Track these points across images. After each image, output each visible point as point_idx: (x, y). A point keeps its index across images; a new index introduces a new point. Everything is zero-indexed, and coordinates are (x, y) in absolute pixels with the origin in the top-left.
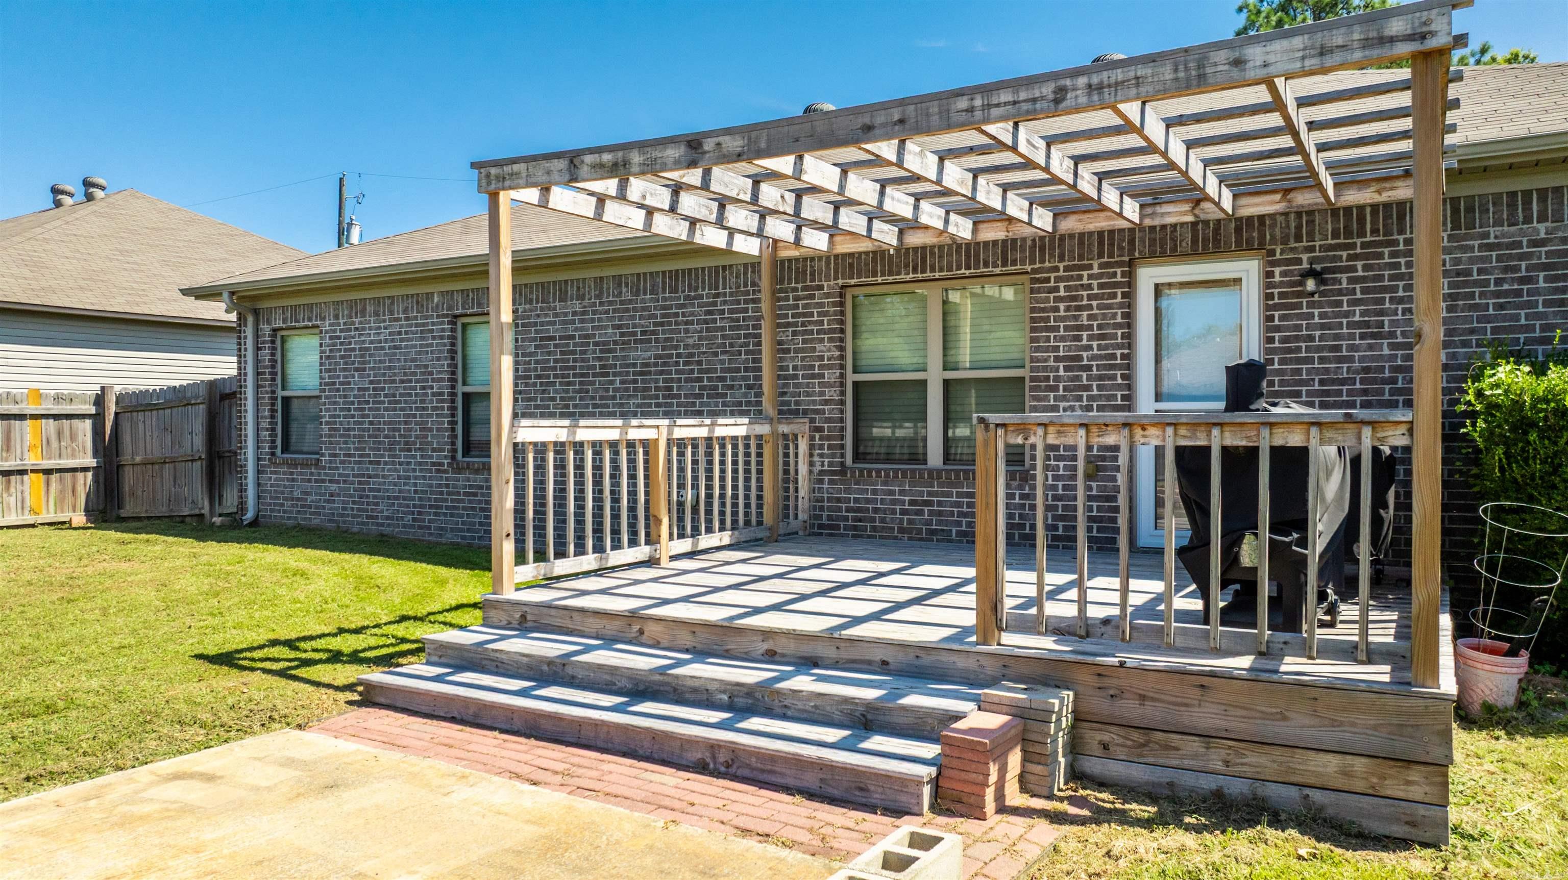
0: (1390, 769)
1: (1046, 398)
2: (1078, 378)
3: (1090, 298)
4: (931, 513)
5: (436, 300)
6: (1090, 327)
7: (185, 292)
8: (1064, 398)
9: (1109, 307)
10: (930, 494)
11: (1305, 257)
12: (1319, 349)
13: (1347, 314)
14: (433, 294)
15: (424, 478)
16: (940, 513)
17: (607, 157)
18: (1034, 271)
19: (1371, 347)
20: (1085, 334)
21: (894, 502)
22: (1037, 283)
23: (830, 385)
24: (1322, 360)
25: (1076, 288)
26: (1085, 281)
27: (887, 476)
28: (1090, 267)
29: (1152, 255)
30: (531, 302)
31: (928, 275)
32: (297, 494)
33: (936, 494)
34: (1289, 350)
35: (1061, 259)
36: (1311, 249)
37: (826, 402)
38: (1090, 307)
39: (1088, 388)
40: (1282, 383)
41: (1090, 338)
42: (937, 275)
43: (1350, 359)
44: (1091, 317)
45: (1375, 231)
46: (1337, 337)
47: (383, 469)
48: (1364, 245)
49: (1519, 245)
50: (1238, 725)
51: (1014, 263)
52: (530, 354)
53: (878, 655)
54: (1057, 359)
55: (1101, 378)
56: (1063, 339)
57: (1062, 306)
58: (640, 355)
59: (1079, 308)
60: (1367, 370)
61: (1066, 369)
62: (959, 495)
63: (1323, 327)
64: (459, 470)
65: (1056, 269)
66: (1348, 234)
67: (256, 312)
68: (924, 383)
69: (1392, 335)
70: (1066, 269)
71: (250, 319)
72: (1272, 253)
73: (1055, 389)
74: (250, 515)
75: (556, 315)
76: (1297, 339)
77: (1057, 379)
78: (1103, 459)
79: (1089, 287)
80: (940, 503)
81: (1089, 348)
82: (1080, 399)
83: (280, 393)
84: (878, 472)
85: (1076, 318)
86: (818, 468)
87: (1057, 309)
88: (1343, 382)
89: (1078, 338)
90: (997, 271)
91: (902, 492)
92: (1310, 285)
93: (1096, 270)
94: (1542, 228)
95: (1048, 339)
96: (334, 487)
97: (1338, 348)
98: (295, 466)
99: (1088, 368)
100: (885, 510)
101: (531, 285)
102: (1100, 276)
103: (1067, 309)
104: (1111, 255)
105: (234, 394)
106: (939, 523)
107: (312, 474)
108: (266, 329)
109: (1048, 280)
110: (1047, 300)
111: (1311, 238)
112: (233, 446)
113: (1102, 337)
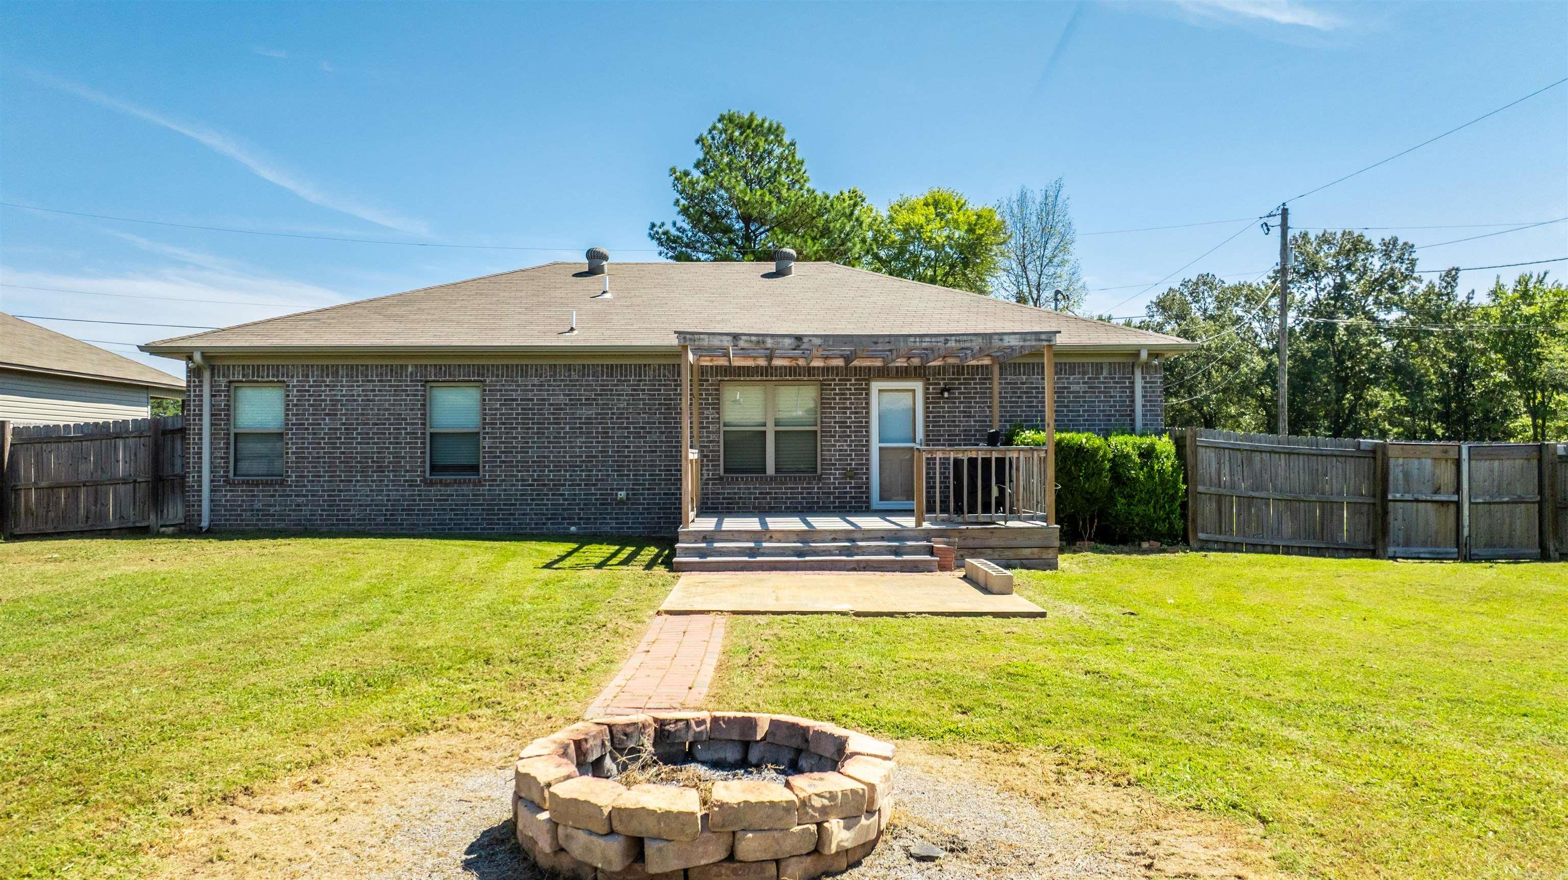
0: (1044, 550)
1: (830, 441)
2: (845, 432)
3: (850, 394)
4: (771, 498)
5: (410, 369)
6: (851, 408)
7: (142, 349)
8: (838, 441)
9: (859, 399)
10: (770, 489)
11: (942, 382)
12: (948, 421)
13: (958, 407)
14: (407, 366)
15: (397, 490)
16: (776, 498)
17: (753, 338)
18: (824, 380)
19: (967, 421)
20: (848, 411)
21: (750, 493)
22: (823, 386)
23: (713, 432)
24: (949, 426)
25: (844, 389)
26: (848, 386)
27: (747, 480)
28: (850, 380)
29: (879, 376)
30: (497, 376)
31: (769, 378)
32: (258, 505)
33: (774, 488)
34: (936, 422)
35: (837, 376)
36: (944, 379)
37: (711, 442)
38: (850, 399)
39: (850, 436)
40: (933, 435)
41: (851, 413)
42: (774, 378)
43: (959, 426)
44: (851, 403)
45: (968, 374)
46: (954, 417)
47: (355, 486)
48: (964, 379)
49: (1017, 383)
50: (1002, 543)
51: (814, 376)
52: (496, 409)
53: (880, 534)
54: (835, 422)
55: (856, 432)
56: (838, 413)
57: (837, 397)
58: (584, 412)
59: (845, 399)
60: (965, 431)
61: (840, 427)
62: (786, 488)
63: (949, 412)
64: (432, 483)
65: (835, 380)
66: (958, 374)
67: (213, 368)
68: (764, 432)
69: (974, 416)
70: (840, 380)
71: (207, 375)
72: (929, 380)
73: (834, 436)
74: (205, 524)
75: (518, 386)
76: (939, 417)
77: (835, 432)
78: (857, 469)
79: (850, 389)
80: (775, 493)
81: (850, 418)
82: (846, 441)
83: (233, 431)
84: (742, 478)
85: (844, 403)
86: (705, 477)
87: (835, 399)
88: (957, 435)
89: (845, 413)
90: (805, 378)
91: (755, 488)
92: (946, 395)
93: (853, 382)
94: (1024, 377)
95: (831, 413)
96: (300, 500)
97: (954, 421)
98: (257, 485)
99: (850, 427)
100: (745, 498)
101: (498, 366)
102: (855, 384)
103: (840, 399)
104: (860, 375)
105: (183, 431)
106: (775, 503)
107: (276, 491)
108: (223, 381)
109: (830, 385)
110: (830, 394)
111: (944, 374)
112: (178, 470)
113: (856, 413)
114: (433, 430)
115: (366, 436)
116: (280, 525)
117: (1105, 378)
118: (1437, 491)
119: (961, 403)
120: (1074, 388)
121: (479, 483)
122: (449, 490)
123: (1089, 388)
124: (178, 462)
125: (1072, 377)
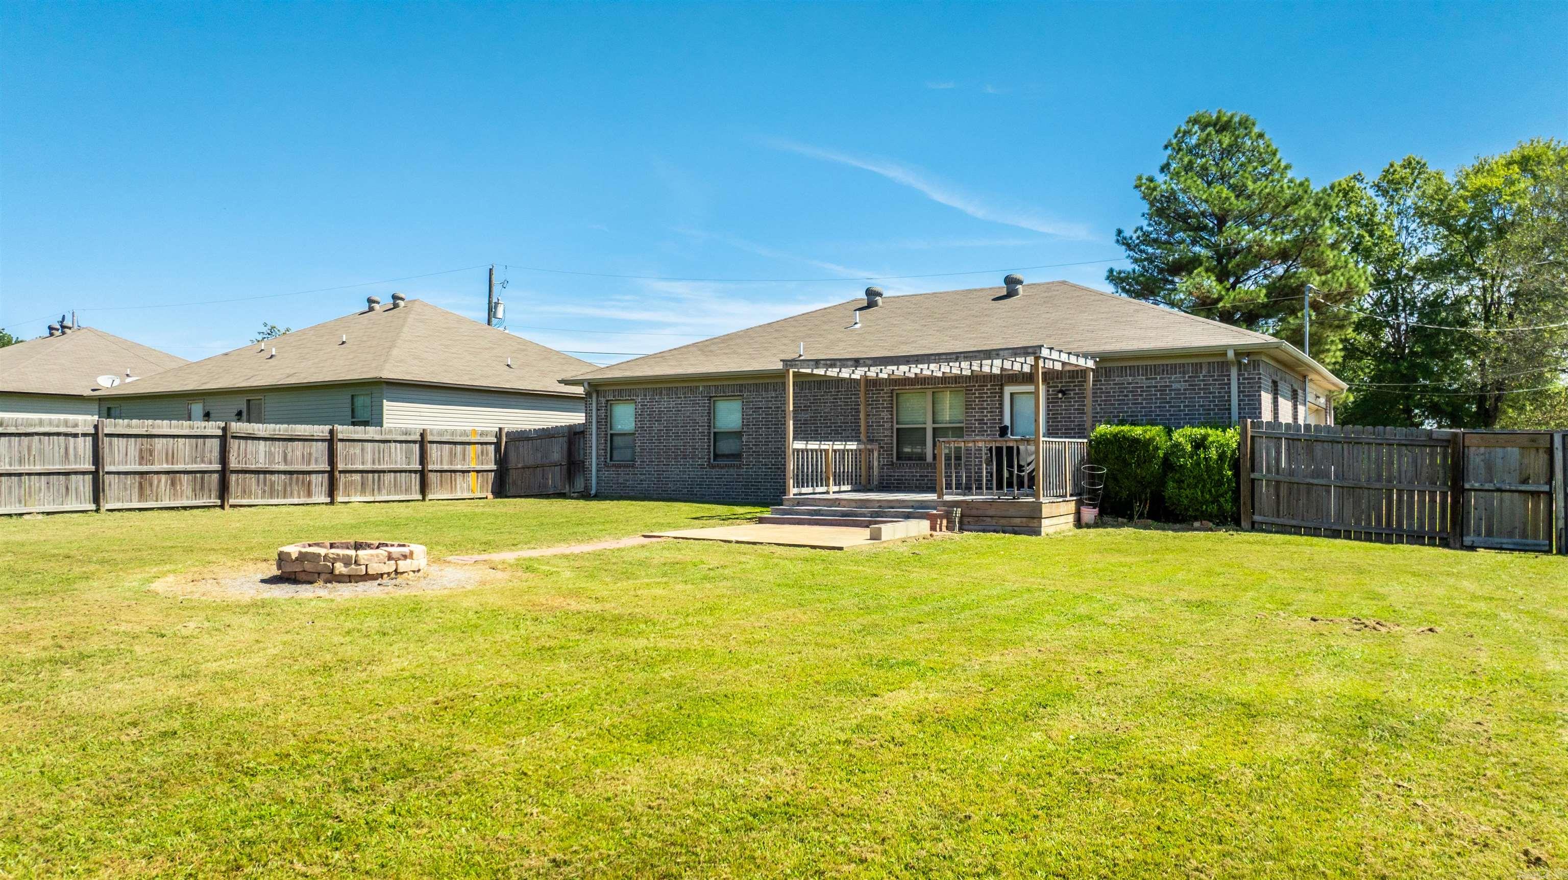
0: (1031, 520)
1: (971, 435)
2: (983, 427)
3: (987, 397)
4: (928, 480)
5: (702, 389)
6: (987, 408)
7: (560, 382)
8: (978, 435)
9: (994, 401)
10: (927, 473)
11: (1060, 385)
12: (1064, 418)
13: (1073, 406)
14: (700, 387)
15: (694, 471)
16: (932, 480)
17: (828, 362)
18: (967, 386)
19: (1080, 417)
20: (985, 411)
21: (914, 476)
22: (968, 390)
23: (887, 429)
24: (1065, 421)
25: (982, 394)
26: (985, 391)
27: (910, 466)
28: (987, 386)
29: (1009, 382)
30: (750, 392)
31: (927, 386)
32: (621, 481)
33: (930, 472)
34: (1056, 418)
35: (977, 382)
36: (1061, 382)
37: (886, 436)
38: (987, 401)
39: (987, 431)
41: (987, 412)
42: (930, 387)
43: (1074, 421)
44: (988, 405)
45: (1082, 377)
46: (1070, 414)
47: (671, 468)
48: (1078, 382)
49: (1123, 384)
50: (999, 514)
51: (959, 383)
53: (911, 504)
54: (975, 420)
56: (977, 412)
57: (977, 400)
59: (983, 401)
61: (979, 424)
63: (1066, 410)
64: (713, 467)
65: (975, 386)
66: (1073, 377)
67: (598, 392)
68: (925, 429)
70: (979, 386)
71: (594, 396)
72: (1049, 383)
73: (974, 431)
74: (593, 492)
75: (763, 398)
76: (1058, 414)
77: (975, 427)
79: (987, 393)
80: (931, 476)
81: (987, 416)
82: (984, 435)
83: (609, 432)
84: (906, 464)
85: (982, 405)
86: (882, 463)
87: (975, 401)
88: (1072, 429)
89: (983, 412)
90: (953, 386)
91: (916, 472)
92: (1060, 395)
93: (989, 387)
94: (1130, 378)
95: (972, 413)
96: (643, 477)
97: (1070, 417)
98: (621, 467)
99: (986, 424)
100: (910, 480)
101: (750, 384)
102: (991, 389)
103: (979, 401)
104: (994, 382)
105: (583, 432)
106: (931, 484)
107: (630, 471)
108: (603, 400)
109: (972, 390)
110: (971, 398)
111: (1061, 378)
112: (581, 458)
113: (992, 412)
114: (716, 430)
115: (677, 436)
116: (632, 494)
117: (1204, 376)
118: (1525, 481)
119: (1075, 402)
120: (1175, 386)
121: (739, 467)
122: (723, 471)
123: (1190, 385)
124: (582, 452)
125: (1173, 377)
